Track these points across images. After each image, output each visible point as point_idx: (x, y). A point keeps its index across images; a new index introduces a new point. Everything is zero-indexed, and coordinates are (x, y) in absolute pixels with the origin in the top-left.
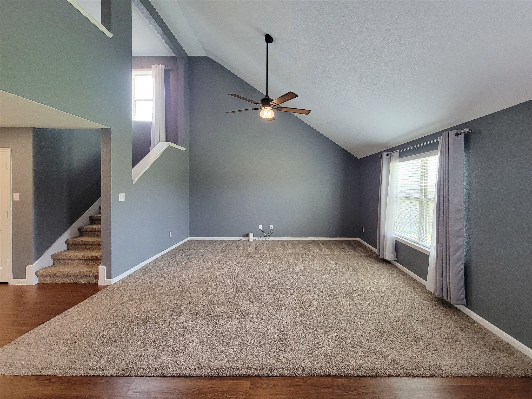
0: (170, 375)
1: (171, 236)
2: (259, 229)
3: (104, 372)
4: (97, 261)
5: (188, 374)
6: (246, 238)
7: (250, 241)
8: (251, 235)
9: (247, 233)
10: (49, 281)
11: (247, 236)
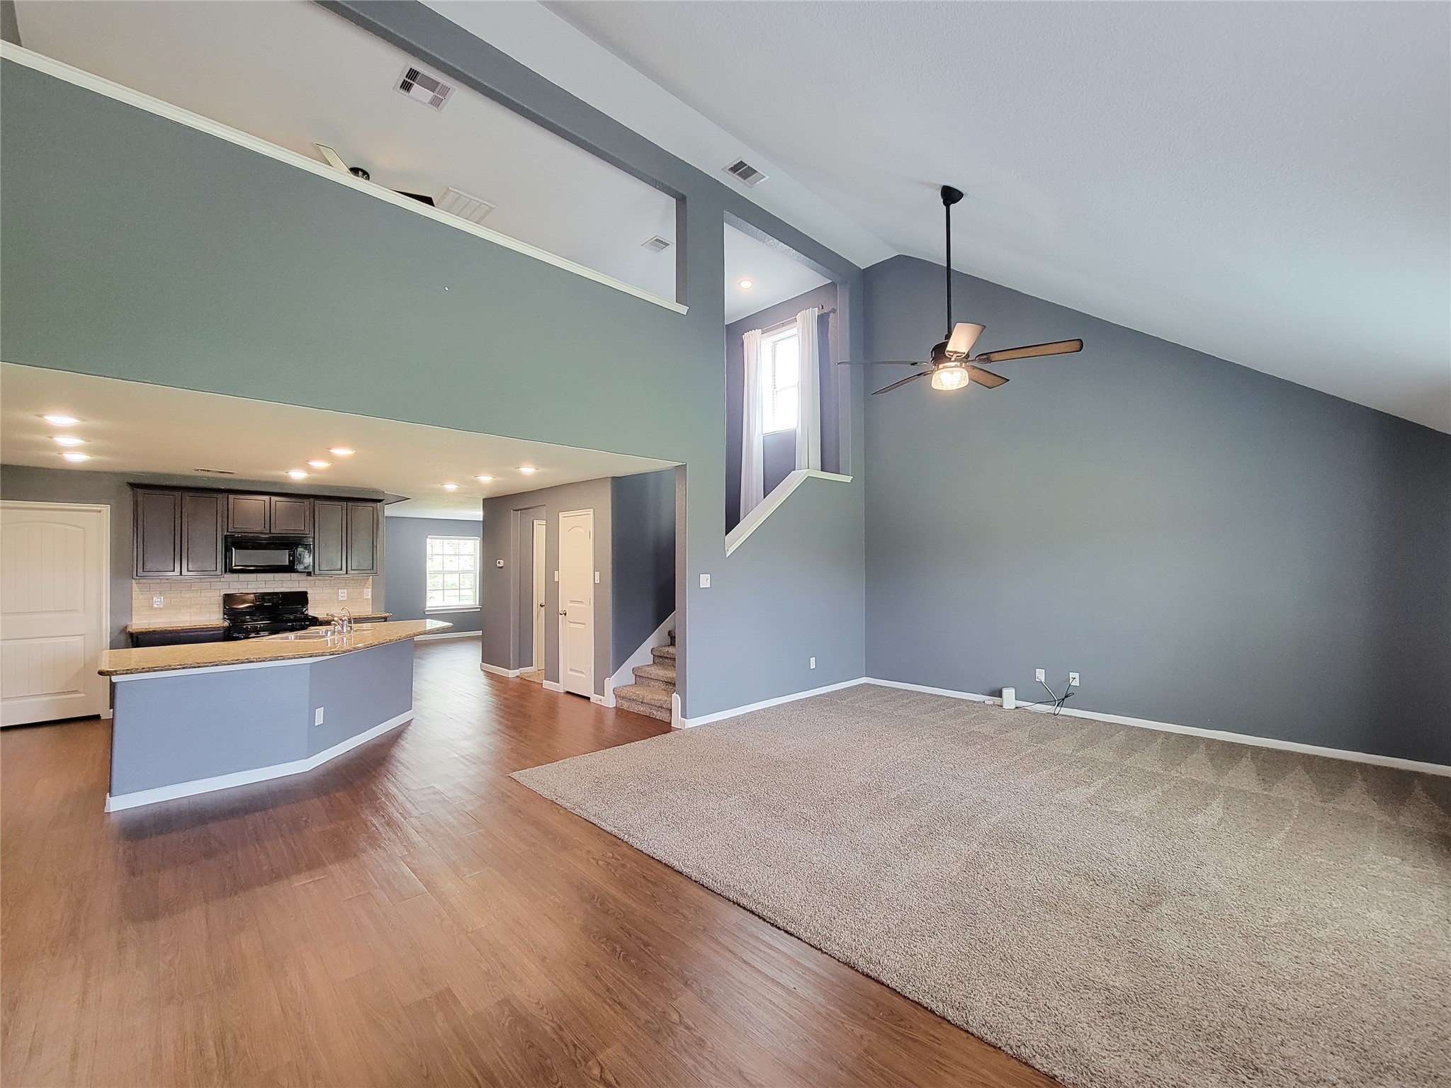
0: (658, 858)
1: (813, 666)
2: (1037, 680)
3: (603, 823)
4: (671, 684)
5: (677, 868)
6: (997, 700)
7: (1005, 707)
8: (1009, 695)
9: (999, 687)
10: (625, 705)
11: (999, 694)
